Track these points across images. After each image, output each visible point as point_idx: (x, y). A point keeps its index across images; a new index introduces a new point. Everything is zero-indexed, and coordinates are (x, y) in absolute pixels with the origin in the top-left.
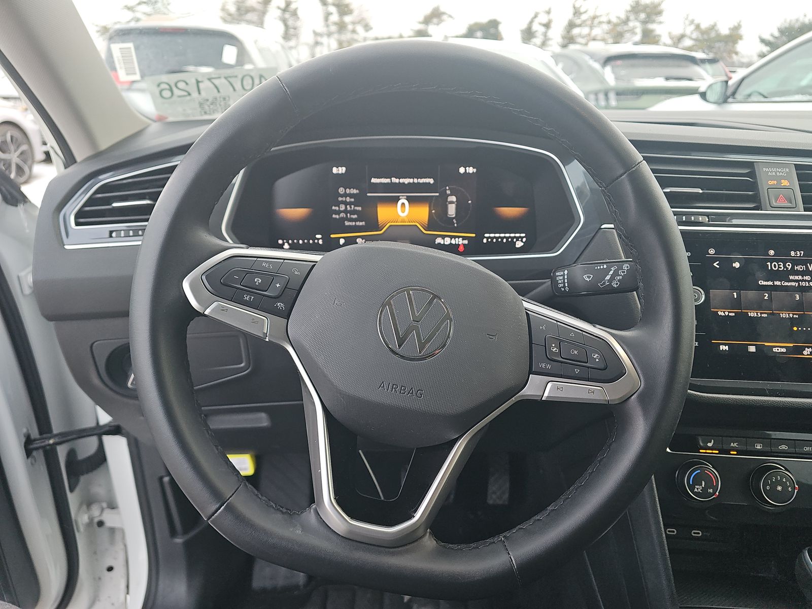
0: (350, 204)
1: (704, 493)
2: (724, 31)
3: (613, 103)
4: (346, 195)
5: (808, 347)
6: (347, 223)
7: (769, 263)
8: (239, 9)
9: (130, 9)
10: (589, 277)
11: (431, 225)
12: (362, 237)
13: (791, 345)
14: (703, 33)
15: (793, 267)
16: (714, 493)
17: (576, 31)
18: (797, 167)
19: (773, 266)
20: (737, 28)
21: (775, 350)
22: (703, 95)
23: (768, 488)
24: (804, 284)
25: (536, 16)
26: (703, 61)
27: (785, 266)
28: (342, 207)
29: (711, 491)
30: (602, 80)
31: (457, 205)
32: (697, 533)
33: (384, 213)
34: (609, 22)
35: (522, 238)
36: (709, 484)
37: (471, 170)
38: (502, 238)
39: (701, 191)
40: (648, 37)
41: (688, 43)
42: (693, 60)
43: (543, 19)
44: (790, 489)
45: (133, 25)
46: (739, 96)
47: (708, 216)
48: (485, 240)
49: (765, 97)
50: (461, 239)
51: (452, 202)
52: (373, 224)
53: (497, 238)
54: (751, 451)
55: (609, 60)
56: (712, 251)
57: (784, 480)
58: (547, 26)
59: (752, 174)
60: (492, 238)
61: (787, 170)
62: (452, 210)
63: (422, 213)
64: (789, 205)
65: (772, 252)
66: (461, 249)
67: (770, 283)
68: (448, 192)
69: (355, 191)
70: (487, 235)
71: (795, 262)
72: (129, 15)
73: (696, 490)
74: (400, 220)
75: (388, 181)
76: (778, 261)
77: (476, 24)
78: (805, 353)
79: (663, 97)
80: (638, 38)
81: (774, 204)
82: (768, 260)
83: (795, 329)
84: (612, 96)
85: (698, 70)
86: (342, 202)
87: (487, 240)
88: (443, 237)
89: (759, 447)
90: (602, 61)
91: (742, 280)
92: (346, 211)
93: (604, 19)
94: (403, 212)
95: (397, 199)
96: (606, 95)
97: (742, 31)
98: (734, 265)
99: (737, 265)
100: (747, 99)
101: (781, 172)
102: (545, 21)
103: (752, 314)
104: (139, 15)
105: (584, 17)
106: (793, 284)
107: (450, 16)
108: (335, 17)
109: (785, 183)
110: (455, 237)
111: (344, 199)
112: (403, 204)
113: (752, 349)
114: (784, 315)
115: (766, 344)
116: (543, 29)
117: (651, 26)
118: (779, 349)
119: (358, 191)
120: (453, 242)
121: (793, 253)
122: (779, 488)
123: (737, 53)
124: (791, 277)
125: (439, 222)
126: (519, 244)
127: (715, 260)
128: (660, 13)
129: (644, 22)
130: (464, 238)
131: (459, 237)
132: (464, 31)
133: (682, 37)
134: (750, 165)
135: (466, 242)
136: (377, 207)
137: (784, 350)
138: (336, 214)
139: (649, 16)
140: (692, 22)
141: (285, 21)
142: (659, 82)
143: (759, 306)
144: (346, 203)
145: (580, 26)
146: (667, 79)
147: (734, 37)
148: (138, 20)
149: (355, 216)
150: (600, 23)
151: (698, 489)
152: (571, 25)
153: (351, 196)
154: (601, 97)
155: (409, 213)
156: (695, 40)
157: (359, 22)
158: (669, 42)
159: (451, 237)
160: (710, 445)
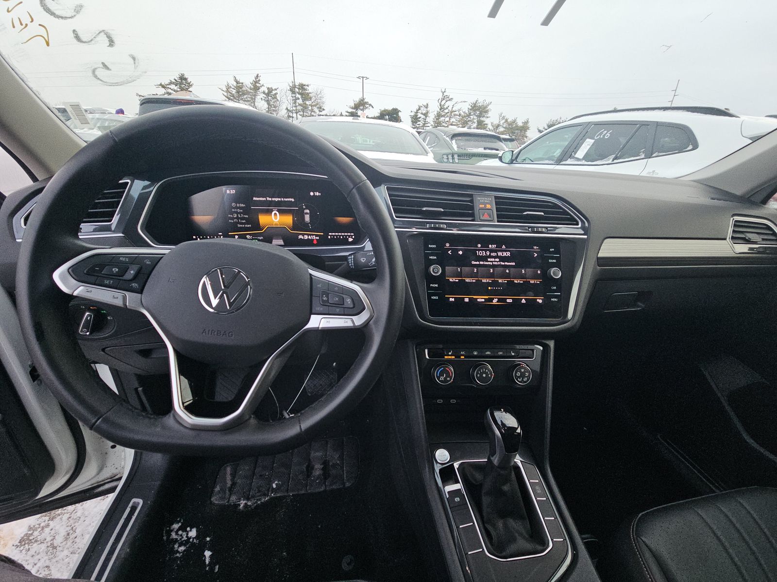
0: (240, 213)
1: (445, 381)
2: (520, 124)
3: (457, 161)
4: (237, 208)
5: (496, 298)
6: (239, 226)
7: (477, 252)
8: (238, 92)
9: (163, 87)
10: (364, 259)
11: (295, 227)
12: (250, 234)
13: (487, 297)
14: (510, 124)
15: (490, 254)
16: (450, 380)
17: (442, 119)
18: (496, 198)
19: (480, 253)
20: (526, 122)
21: (478, 300)
22: (501, 159)
23: (478, 375)
24: (495, 263)
25: (419, 109)
26: (506, 140)
27: (486, 253)
28: (235, 216)
29: (449, 379)
30: (451, 148)
31: (310, 215)
32: (453, 401)
33: (263, 219)
34: (460, 115)
35: (352, 236)
36: (448, 375)
37: (317, 194)
38: (340, 236)
39: (442, 210)
40: (481, 125)
41: (501, 129)
42: (499, 139)
43: (424, 110)
44: (490, 376)
45: (166, 96)
46: (519, 160)
47: (446, 224)
48: (329, 237)
49: (532, 162)
50: (314, 236)
51: (307, 213)
52: (257, 226)
53: (337, 236)
54: (496, 356)
55: (454, 136)
56: (448, 245)
57: (487, 371)
58: (426, 115)
59: (472, 201)
60: (334, 236)
61: (490, 199)
62: (307, 218)
63: (288, 220)
64: (490, 219)
65: (479, 245)
66: (315, 242)
67: (478, 263)
68: (304, 207)
69: (243, 205)
70: (330, 234)
71: (491, 251)
72: (163, 91)
73: (441, 379)
74: (274, 224)
75: (264, 199)
76: (482, 250)
77: (385, 111)
78: (494, 301)
79: (482, 158)
80: (475, 125)
81: (482, 218)
82: (477, 250)
83: (490, 288)
84: (456, 156)
85: (502, 145)
86: (235, 212)
87: (331, 237)
88: (303, 235)
89: (475, 353)
90: (451, 136)
91: (463, 261)
92: (237, 218)
93: (457, 113)
94: (276, 219)
95: (272, 211)
96: (453, 156)
97: (530, 125)
98: (459, 252)
99: (461, 253)
100: (524, 161)
101: (487, 200)
102: (424, 112)
103: (468, 280)
104: (170, 91)
105: (446, 111)
106: (490, 263)
107: (370, 105)
108: (300, 101)
109: (488, 206)
110: (311, 235)
111: (236, 210)
112: (275, 214)
113: (467, 300)
114: (484, 281)
115: (474, 297)
116: (423, 117)
117: (482, 119)
118: (481, 299)
119: (244, 205)
120: (310, 237)
121: (490, 246)
122: (484, 375)
123: (526, 137)
124: (489, 260)
125: (299, 225)
126: (350, 240)
127: (449, 249)
128: (487, 112)
129: (479, 116)
130: (317, 236)
131: (313, 235)
132: (377, 114)
133: (498, 126)
134: (471, 196)
135: (318, 238)
136: (258, 216)
137: (483, 300)
138: (231, 220)
139: (481, 113)
140: (503, 118)
141: (268, 102)
142: (481, 150)
143: (471, 276)
144: (237, 213)
145: (443, 116)
146: (485, 149)
147: (525, 128)
148: (170, 94)
149: (244, 221)
150: (455, 115)
151: (442, 378)
152: (439, 116)
153: (240, 208)
154: (450, 157)
155: (279, 220)
156: (505, 128)
157: (315, 106)
158: (491, 128)
159: (308, 235)
160: (450, 353)
